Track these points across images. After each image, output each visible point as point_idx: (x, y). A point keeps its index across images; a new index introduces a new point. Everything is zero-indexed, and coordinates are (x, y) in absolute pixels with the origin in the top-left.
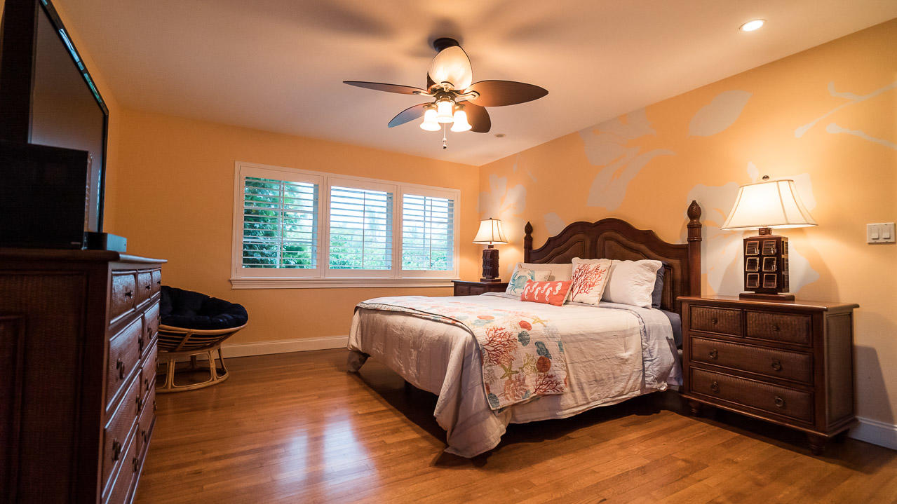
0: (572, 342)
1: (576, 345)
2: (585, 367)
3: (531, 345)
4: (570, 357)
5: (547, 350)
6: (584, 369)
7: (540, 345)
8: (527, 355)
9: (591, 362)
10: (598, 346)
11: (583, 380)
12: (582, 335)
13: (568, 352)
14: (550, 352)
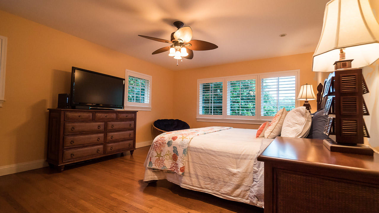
0: (195, 151)
1: (197, 153)
2: (201, 167)
3: (172, 147)
4: (192, 159)
5: (177, 151)
6: (201, 168)
7: (175, 148)
8: (168, 151)
9: (206, 166)
10: (213, 158)
11: (199, 174)
12: (202, 149)
13: (191, 156)
14: (178, 153)
